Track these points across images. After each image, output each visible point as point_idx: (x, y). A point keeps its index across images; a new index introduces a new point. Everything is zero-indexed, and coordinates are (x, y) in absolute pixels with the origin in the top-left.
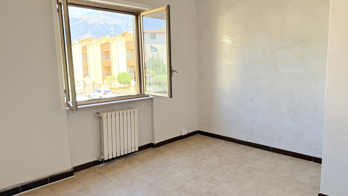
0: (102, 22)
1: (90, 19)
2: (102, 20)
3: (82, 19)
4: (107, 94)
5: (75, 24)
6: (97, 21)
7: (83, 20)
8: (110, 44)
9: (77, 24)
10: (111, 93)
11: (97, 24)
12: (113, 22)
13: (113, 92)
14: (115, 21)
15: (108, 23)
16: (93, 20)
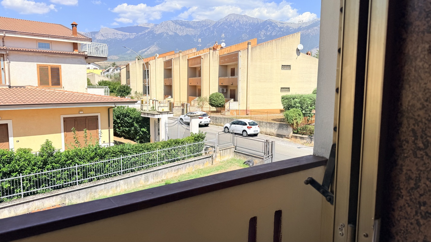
0: (171, 32)
1: (157, 29)
2: (171, 30)
3: (149, 28)
4: (202, 118)
5: (140, 34)
6: (165, 31)
7: (149, 30)
8: (202, 59)
9: (142, 33)
10: (207, 117)
11: (165, 35)
12: (184, 32)
13: (209, 116)
14: (187, 32)
15: (178, 33)
16: (161, 30)
